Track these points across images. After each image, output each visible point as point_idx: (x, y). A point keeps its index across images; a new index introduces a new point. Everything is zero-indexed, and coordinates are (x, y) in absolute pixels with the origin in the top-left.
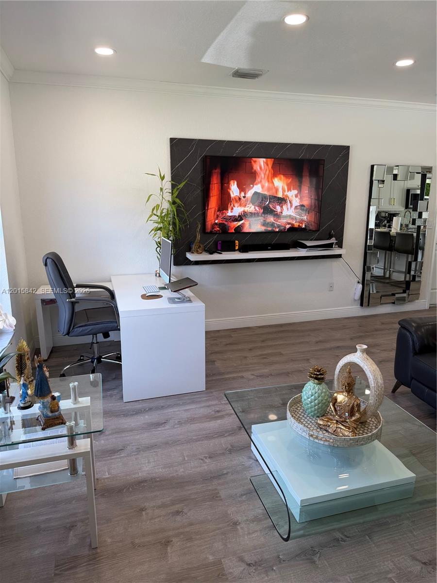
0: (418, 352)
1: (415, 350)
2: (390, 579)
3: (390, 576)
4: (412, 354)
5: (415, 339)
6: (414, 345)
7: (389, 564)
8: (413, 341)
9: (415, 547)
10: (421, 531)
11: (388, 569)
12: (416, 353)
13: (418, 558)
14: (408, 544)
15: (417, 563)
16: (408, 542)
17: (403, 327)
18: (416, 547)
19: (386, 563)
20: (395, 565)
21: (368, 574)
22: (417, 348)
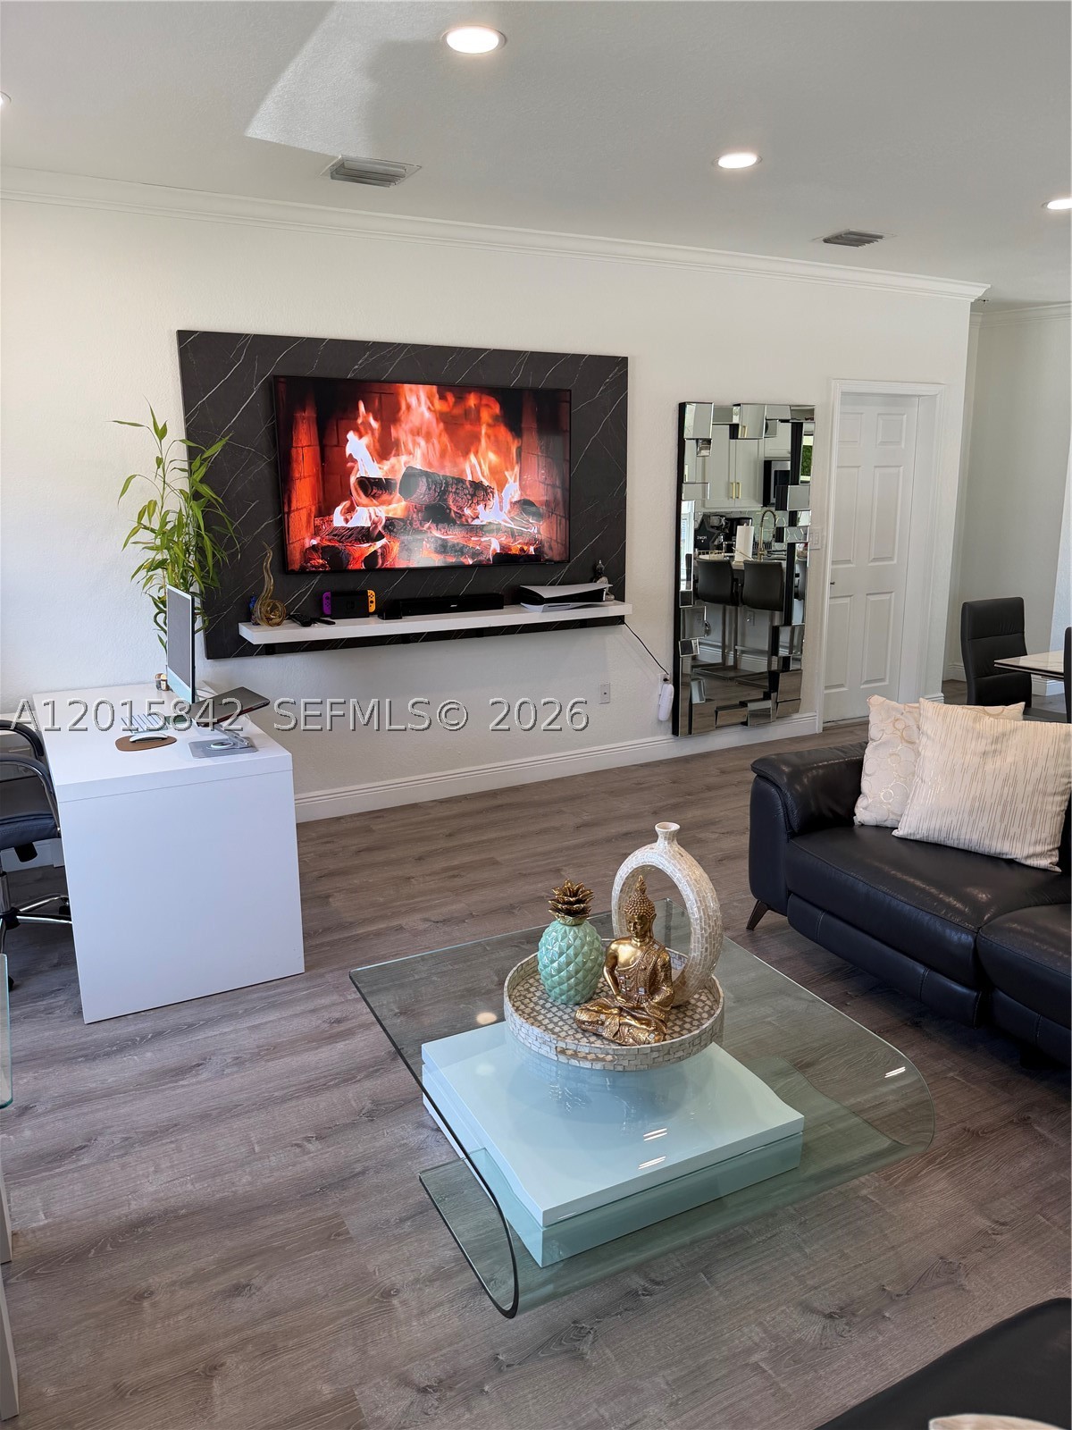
0: (796, 830)
1: (791, 827)
2: (756, 1367)
3: (755, 1358)
4: (785, 837)
5: (790, 800)
6: (787, 815)
7: (751, 1331)
8: (785, 806)
9: (808, 1282)
10: (821, 1242)
11: (749, 1343)
12: (793, 835)
13: (816, 1304)
14: (792, 1278)
15: (814, 1318)
16: (793, 1274)
17: (761, 776)
18: (811, 1282)
19: (746, 1330)
20: (765, 1331)
21: (706, 1363)
22: (795, 822)
